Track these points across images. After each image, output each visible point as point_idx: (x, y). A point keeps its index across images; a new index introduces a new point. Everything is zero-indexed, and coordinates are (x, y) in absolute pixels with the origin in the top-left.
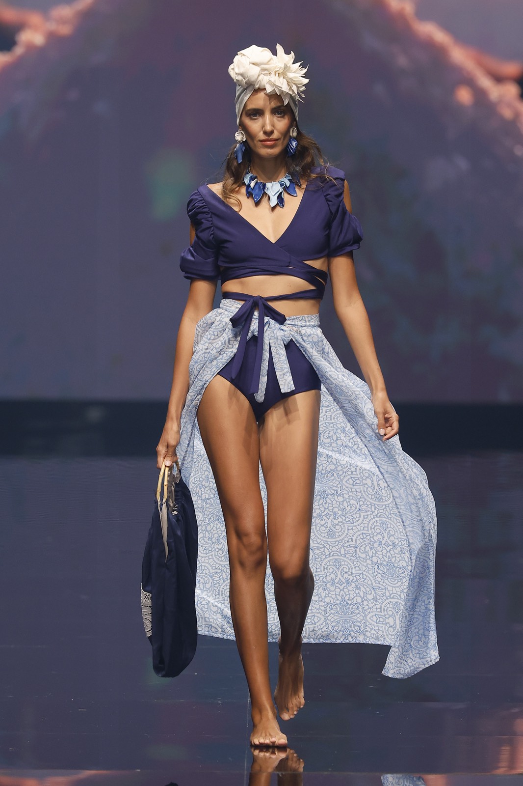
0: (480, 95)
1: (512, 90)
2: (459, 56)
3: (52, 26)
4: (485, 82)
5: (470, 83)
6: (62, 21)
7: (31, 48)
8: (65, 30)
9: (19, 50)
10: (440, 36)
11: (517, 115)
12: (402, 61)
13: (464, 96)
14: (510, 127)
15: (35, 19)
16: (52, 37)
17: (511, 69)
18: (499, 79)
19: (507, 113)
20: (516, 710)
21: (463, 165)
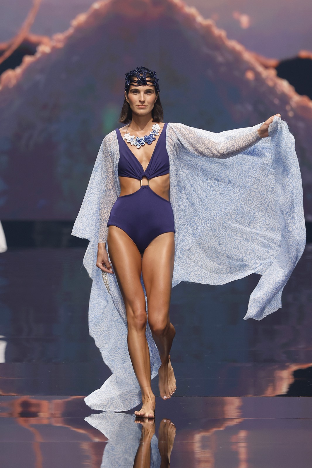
0: (257, 75)
1: (272, 73)
2: (248, 56)
3: (54, 43)
4: (260, 69)
5: (252, 69)
6: (59, 41)
7: (44, 54)
8: (60, 45)
9: (38, 55)
10: (238, 47)
12: (220, 59)
13: (250, 75)
14: (272, 90)
15: (45, 40)
16: (54, 49)
17: (273, 62)
18: (266, 67)
19: (270, 83)
21: (250, 108)
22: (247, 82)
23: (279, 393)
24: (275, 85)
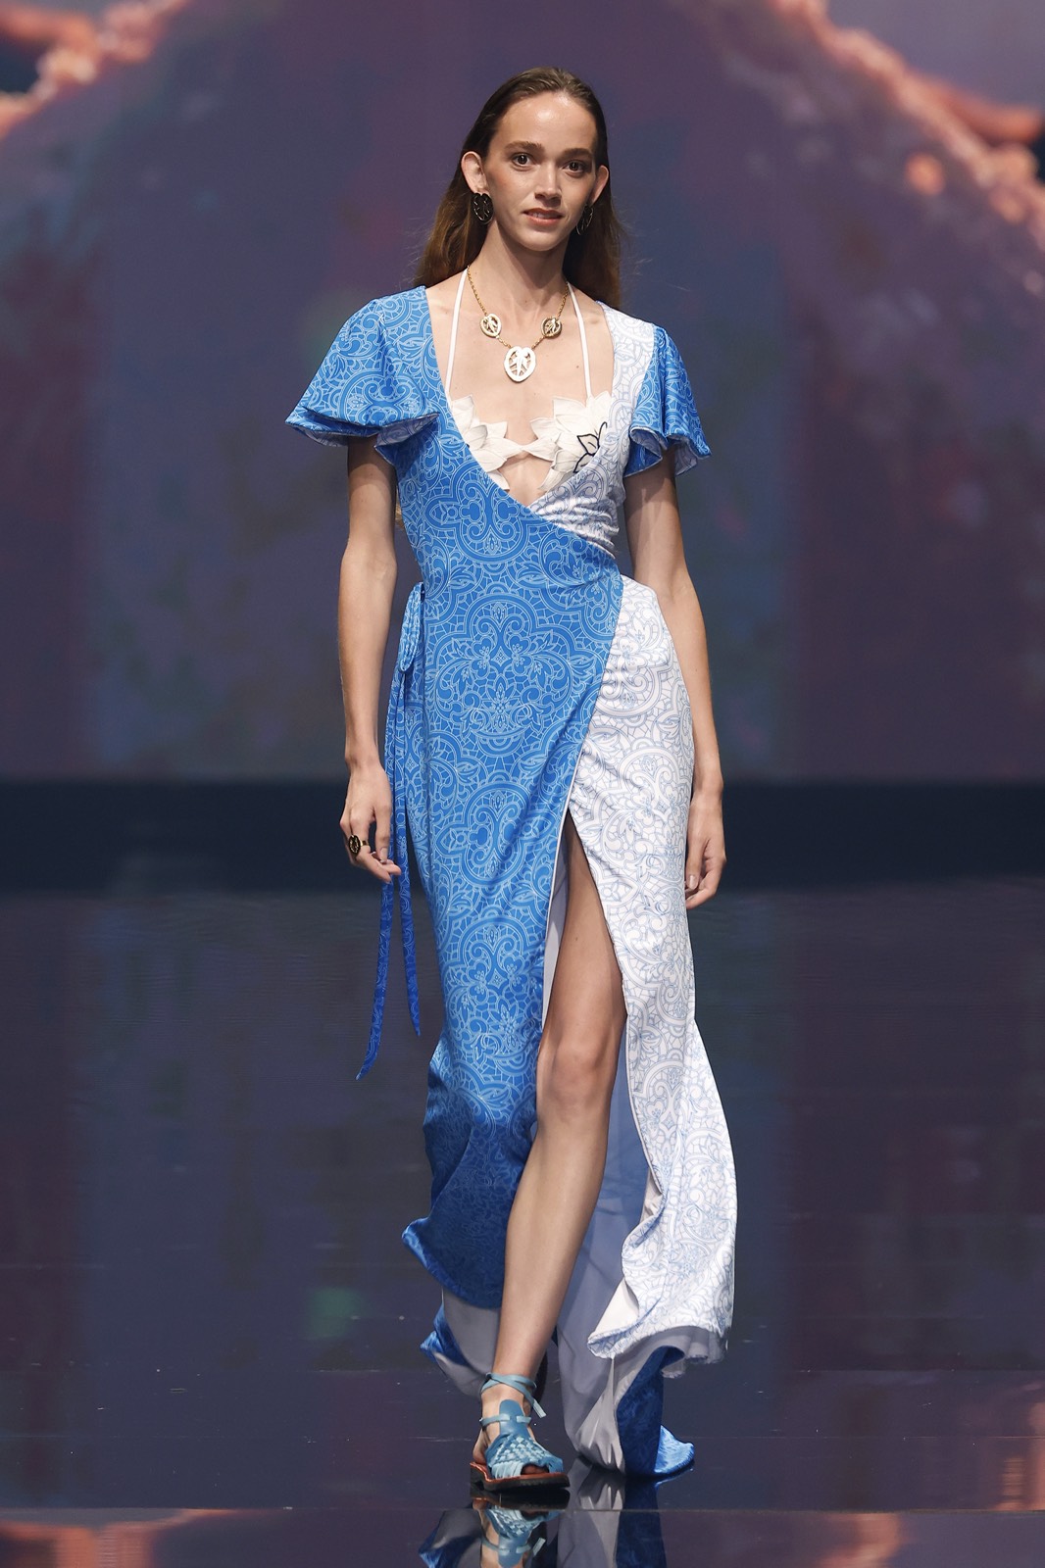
0: (956, 174)
1: (1018, 164)
2: (917, 96)
3: (110, 43)
4: (966, 147)
5: (935, 148)
6: (129, 32)
7: (70, 88)
8: (134, 50)
9: (45, 91)
10: (876, 57)
11: (1030, 213)
12: (801, 107)
13: (925, 175)
14: (1016, 236)
15: (76, 28)
16: (110, 66)
17: (1019, 121)
18: (993, 141)
19: (1010, 209)
20: (1035, 1386)
22: (909, 205)
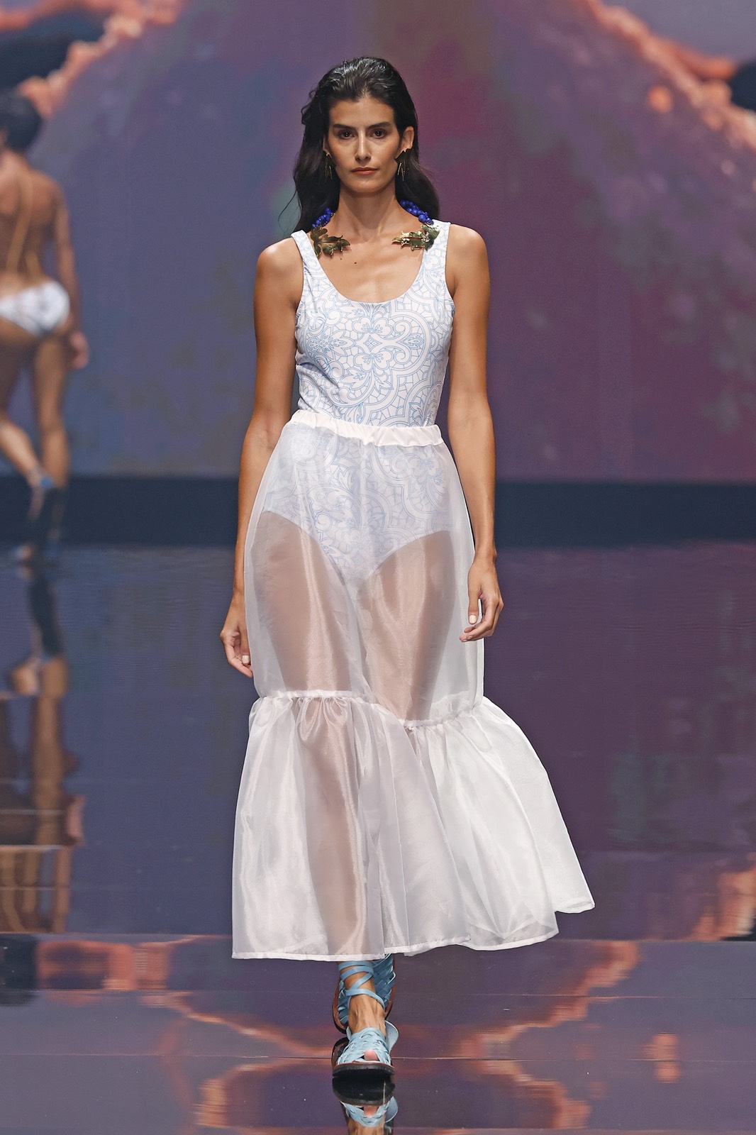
0: (680, 98)
1: (719, 94)
2: (654, 49)
3: (150, 12)
4: (687, 83)
5: (666, 82)
6: (162, 6)
7: (124, 39)
8: (166, 16)
9: (109, 42)
10: (630, 25)
11: (724, 124)
12: (583, 56)
13: (661, 100)
14: (717, 139)
15: (127, 3)
16: (151, 26)
18: (703, 79)
19: (713, 121)
21: (659, 184)
22: (652, 116)
23: (730, 931)
24: (726, 126)
